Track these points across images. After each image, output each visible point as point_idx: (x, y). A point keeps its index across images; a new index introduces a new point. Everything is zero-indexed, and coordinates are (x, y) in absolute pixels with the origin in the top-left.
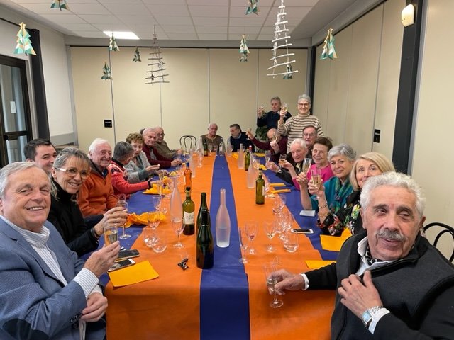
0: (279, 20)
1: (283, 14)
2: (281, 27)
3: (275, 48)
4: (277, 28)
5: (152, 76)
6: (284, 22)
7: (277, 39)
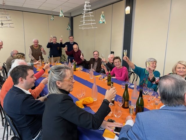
0: (86, 4)
1: (88, 2)
2: (87, 8)
3: (84, 17)
4: (85, 8)
5: (2, 23)
6: (89, 6)
7: (85, 13)
